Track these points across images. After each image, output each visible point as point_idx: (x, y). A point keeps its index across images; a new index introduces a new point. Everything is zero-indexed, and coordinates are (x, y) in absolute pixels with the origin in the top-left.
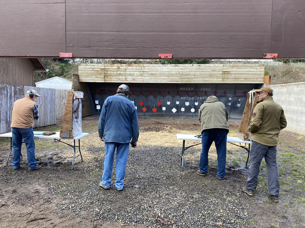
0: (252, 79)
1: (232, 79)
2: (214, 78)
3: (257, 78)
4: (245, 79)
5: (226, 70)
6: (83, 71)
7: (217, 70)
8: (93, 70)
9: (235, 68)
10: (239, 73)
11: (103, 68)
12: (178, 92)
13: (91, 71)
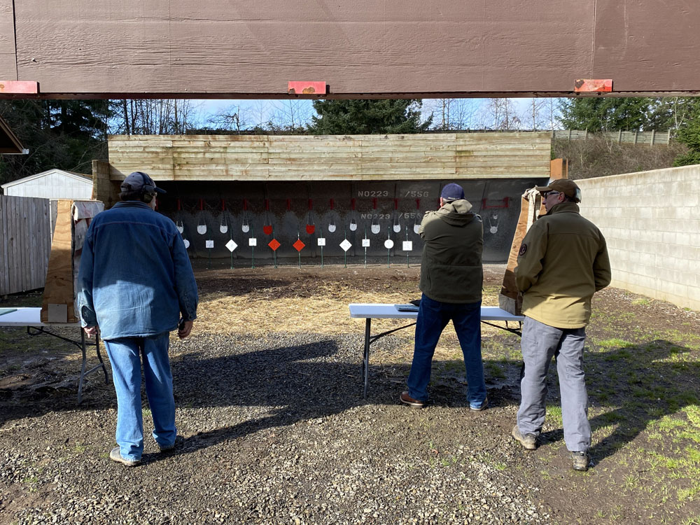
0: (524, 169)
1: (479, 169)
2: (437, 167)
3: (535, 166)
4: (506, 168)
5: (464, 148)
6: (121, 155)
7: (443, 148)
8: (144, 152)
9: (484, 142)
10: (493, 153)
11: (169, 144)
12: (353, 201)
13: (140, 154)
